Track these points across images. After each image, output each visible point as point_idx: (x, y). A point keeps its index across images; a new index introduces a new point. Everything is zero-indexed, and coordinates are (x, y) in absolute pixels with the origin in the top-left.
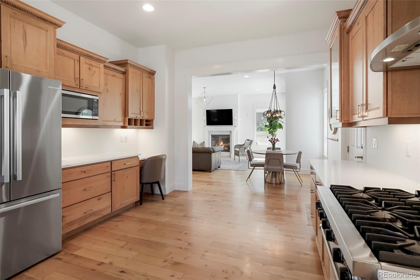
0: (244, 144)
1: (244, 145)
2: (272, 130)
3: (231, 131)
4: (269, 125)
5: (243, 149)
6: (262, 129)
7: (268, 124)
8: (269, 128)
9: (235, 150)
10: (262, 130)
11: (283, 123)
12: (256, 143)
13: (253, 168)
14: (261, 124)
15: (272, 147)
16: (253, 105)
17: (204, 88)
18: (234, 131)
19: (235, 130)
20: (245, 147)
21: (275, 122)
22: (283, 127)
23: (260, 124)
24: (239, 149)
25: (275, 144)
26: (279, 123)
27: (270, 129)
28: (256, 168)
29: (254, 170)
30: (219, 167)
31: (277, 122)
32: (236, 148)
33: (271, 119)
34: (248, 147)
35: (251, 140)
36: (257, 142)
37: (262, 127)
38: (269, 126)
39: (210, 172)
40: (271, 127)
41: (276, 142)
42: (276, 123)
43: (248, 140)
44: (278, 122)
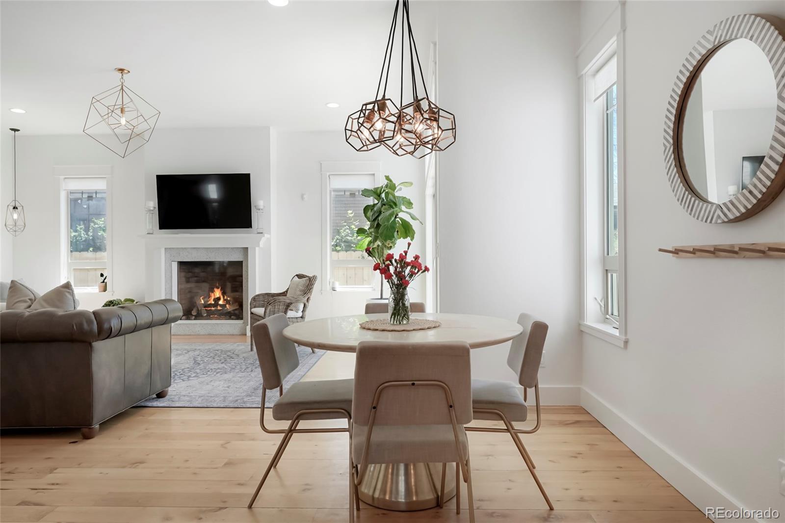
0: (287, 291)
1: (284, 294)
2: (378, 246)
3: (247, 248)
4: (369, 229)
5: (282, 307)
6: (349, 246)
7: (367, 225)
8: (369, 239)
9: (252, 313)
10: (348, 249)
11: (413, 218)
12: (329, 287)
13: (285, 425)
14: (347, 229)
15: (392, 304)
16: (321, 164)
17: (122, 70)
18: (257, 249)
19: (259, 246)
20: (288, 301)
21: (391, 215)
22: (414, 233)
23: (344, 231)
24: (263, 309)
25: (407, 283)
26: (401, 219)
27: (375, 240)
28: (303, 424)
29: (294, 434)
30: (161, 395)
31: (396, 217)
32: (255, 307)
33: (375, 209)
34: (297, 301)
35: (311, 275)
36: (333, 283)
37: (349, 238)
38: (371, 233)
39: (87, 437)
40: (377, 232)
41: (412, 275)
42: (393, 219)
43: (300, 276)
44: (401, 215)
